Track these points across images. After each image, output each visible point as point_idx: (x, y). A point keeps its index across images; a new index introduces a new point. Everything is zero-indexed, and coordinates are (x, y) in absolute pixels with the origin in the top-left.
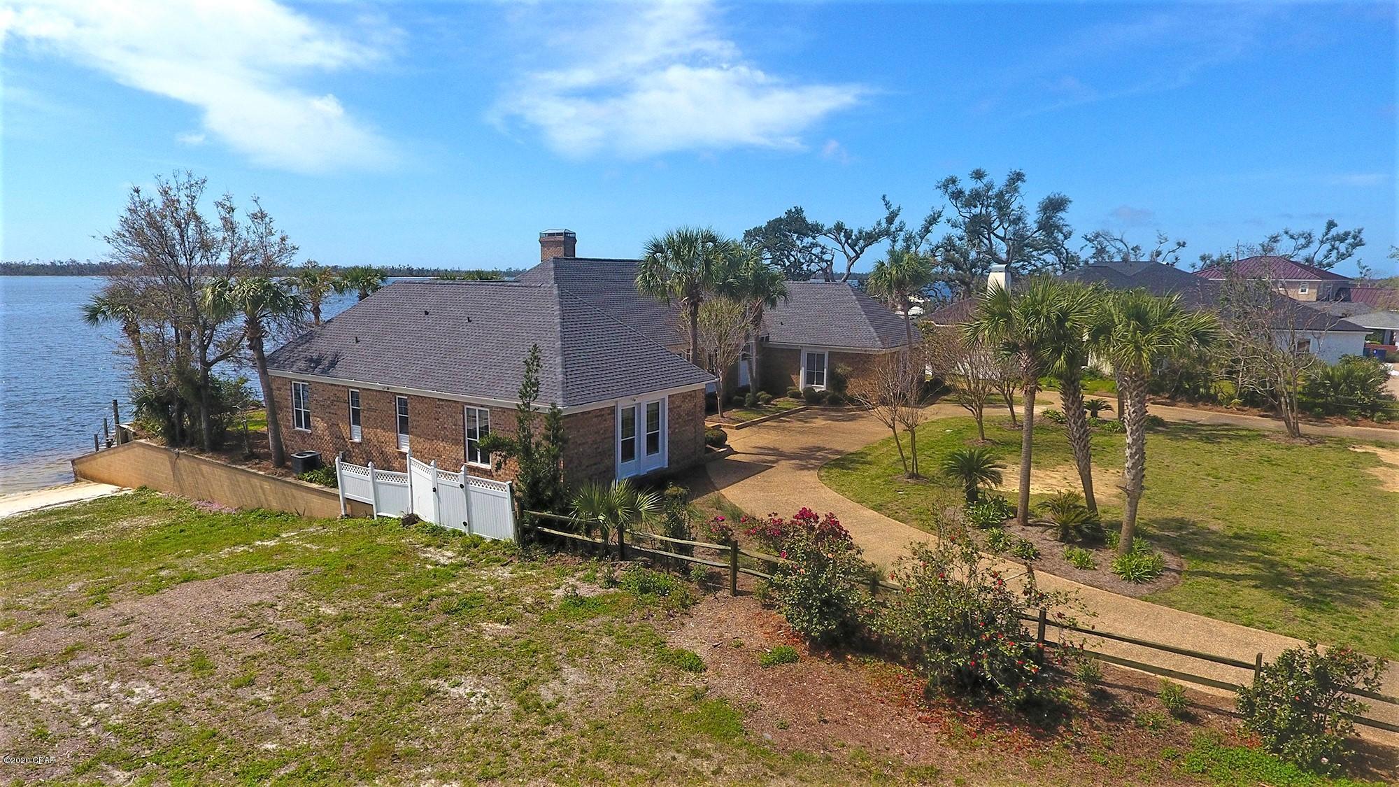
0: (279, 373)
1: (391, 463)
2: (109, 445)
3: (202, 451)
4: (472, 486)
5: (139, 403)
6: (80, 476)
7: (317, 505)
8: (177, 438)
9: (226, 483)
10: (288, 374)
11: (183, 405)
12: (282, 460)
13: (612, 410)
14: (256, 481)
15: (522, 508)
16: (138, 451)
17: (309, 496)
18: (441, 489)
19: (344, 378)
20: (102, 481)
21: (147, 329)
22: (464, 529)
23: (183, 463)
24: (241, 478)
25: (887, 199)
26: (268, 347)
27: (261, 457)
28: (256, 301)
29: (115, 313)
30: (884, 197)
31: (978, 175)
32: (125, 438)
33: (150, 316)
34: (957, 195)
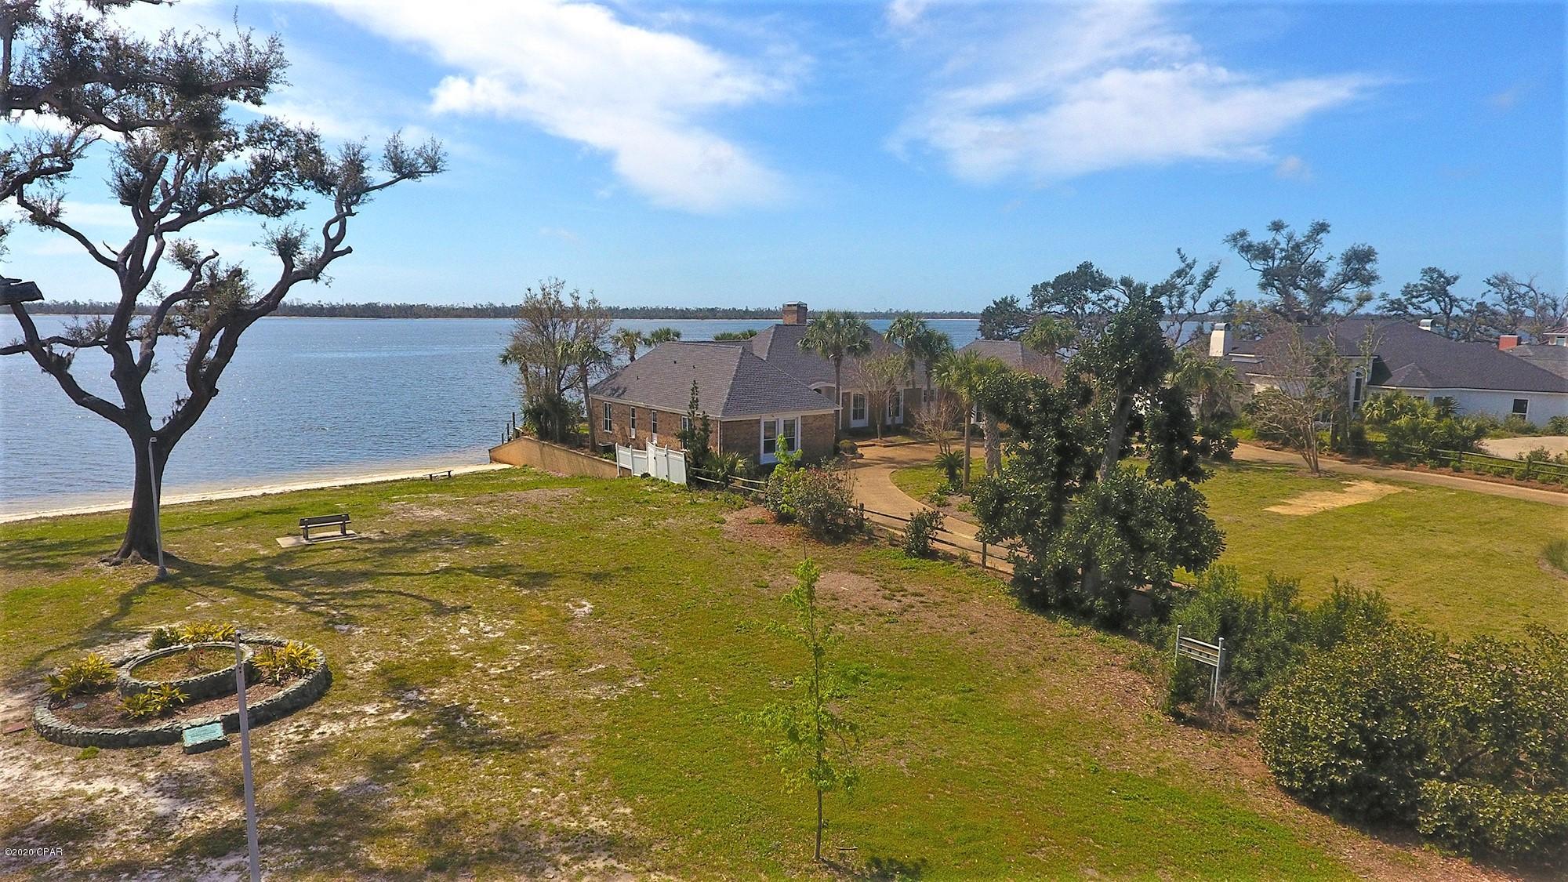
0: (596, 397)
1: (641, 446)
2: (509, 440)
3: (555, 443)
4: (670, 455)
5: (525, 413)
6: (493, 460)
7: (608, 472)
8: (544, 435)
9: (566, 461)
10: (601, 397)
11: (547, 416)
12: (595, 449)
13: (758, 421)
14: (580, 459)
15: (689, 466)
16: (524, 442)
17: (603, 466)
18: (657, 458)
19: (626, 400)
20: (505, 463)
21: (532, 369)
22: (666, 479)
23: (546, 449)
24: (574, 457)
25: (1182, 252)
26: (591, 382)
27: (585, 447)
28: (584, 354)
29: (516, 359)
30: (1179, 250)
31: (1277, 227)
32: (518, 434)
33: (535, 362)
34: (1246, 249)
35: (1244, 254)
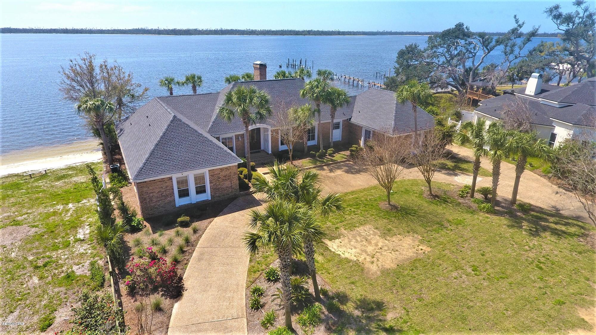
13: (171, 179)
30: (515, 16)
31: (579, 3)
34: (558, 17)
35: (555, 21)
